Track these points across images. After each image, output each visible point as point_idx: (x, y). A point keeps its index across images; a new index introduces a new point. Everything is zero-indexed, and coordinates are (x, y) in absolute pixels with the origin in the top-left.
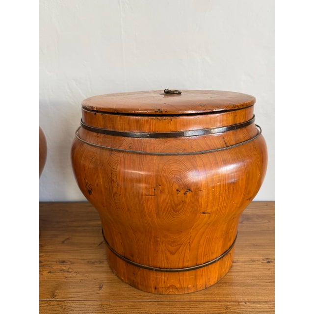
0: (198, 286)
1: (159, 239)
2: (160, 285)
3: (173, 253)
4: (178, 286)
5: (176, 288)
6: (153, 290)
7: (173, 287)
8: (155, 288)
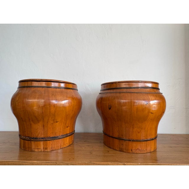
0: (148, 150)
1: (134, 126)
2: (133, 148)
3: (139, 133)
4: (140, 149)
5: (140, 150)
6: (130, 151)
7: (138, 149)
8: (131, 150)
